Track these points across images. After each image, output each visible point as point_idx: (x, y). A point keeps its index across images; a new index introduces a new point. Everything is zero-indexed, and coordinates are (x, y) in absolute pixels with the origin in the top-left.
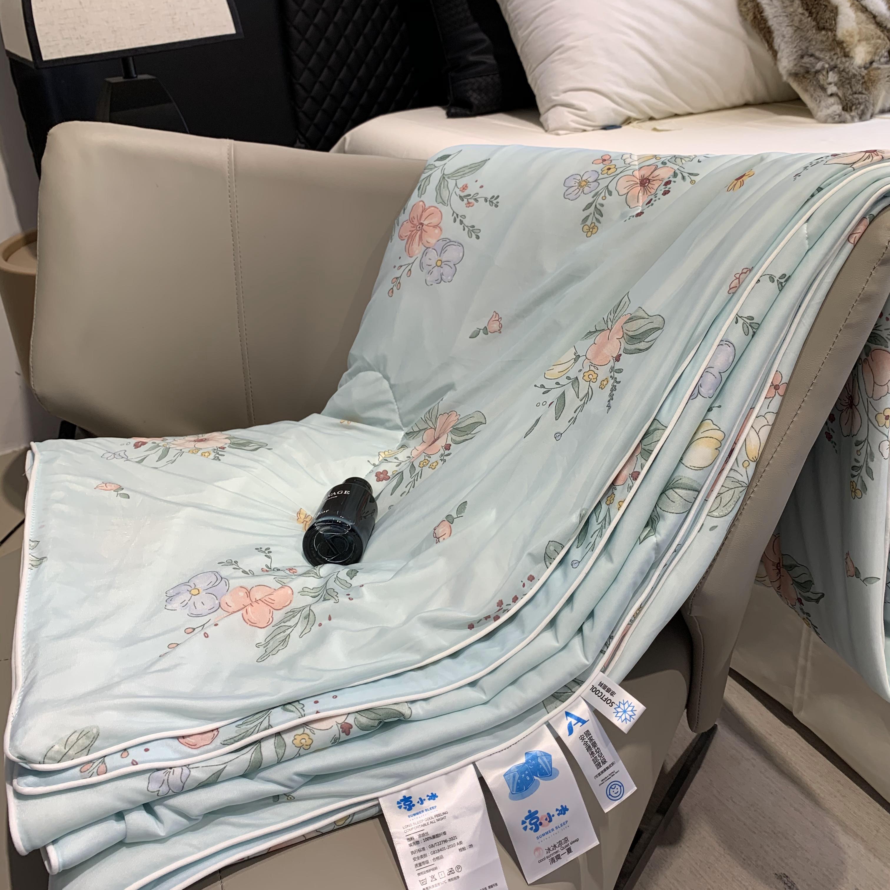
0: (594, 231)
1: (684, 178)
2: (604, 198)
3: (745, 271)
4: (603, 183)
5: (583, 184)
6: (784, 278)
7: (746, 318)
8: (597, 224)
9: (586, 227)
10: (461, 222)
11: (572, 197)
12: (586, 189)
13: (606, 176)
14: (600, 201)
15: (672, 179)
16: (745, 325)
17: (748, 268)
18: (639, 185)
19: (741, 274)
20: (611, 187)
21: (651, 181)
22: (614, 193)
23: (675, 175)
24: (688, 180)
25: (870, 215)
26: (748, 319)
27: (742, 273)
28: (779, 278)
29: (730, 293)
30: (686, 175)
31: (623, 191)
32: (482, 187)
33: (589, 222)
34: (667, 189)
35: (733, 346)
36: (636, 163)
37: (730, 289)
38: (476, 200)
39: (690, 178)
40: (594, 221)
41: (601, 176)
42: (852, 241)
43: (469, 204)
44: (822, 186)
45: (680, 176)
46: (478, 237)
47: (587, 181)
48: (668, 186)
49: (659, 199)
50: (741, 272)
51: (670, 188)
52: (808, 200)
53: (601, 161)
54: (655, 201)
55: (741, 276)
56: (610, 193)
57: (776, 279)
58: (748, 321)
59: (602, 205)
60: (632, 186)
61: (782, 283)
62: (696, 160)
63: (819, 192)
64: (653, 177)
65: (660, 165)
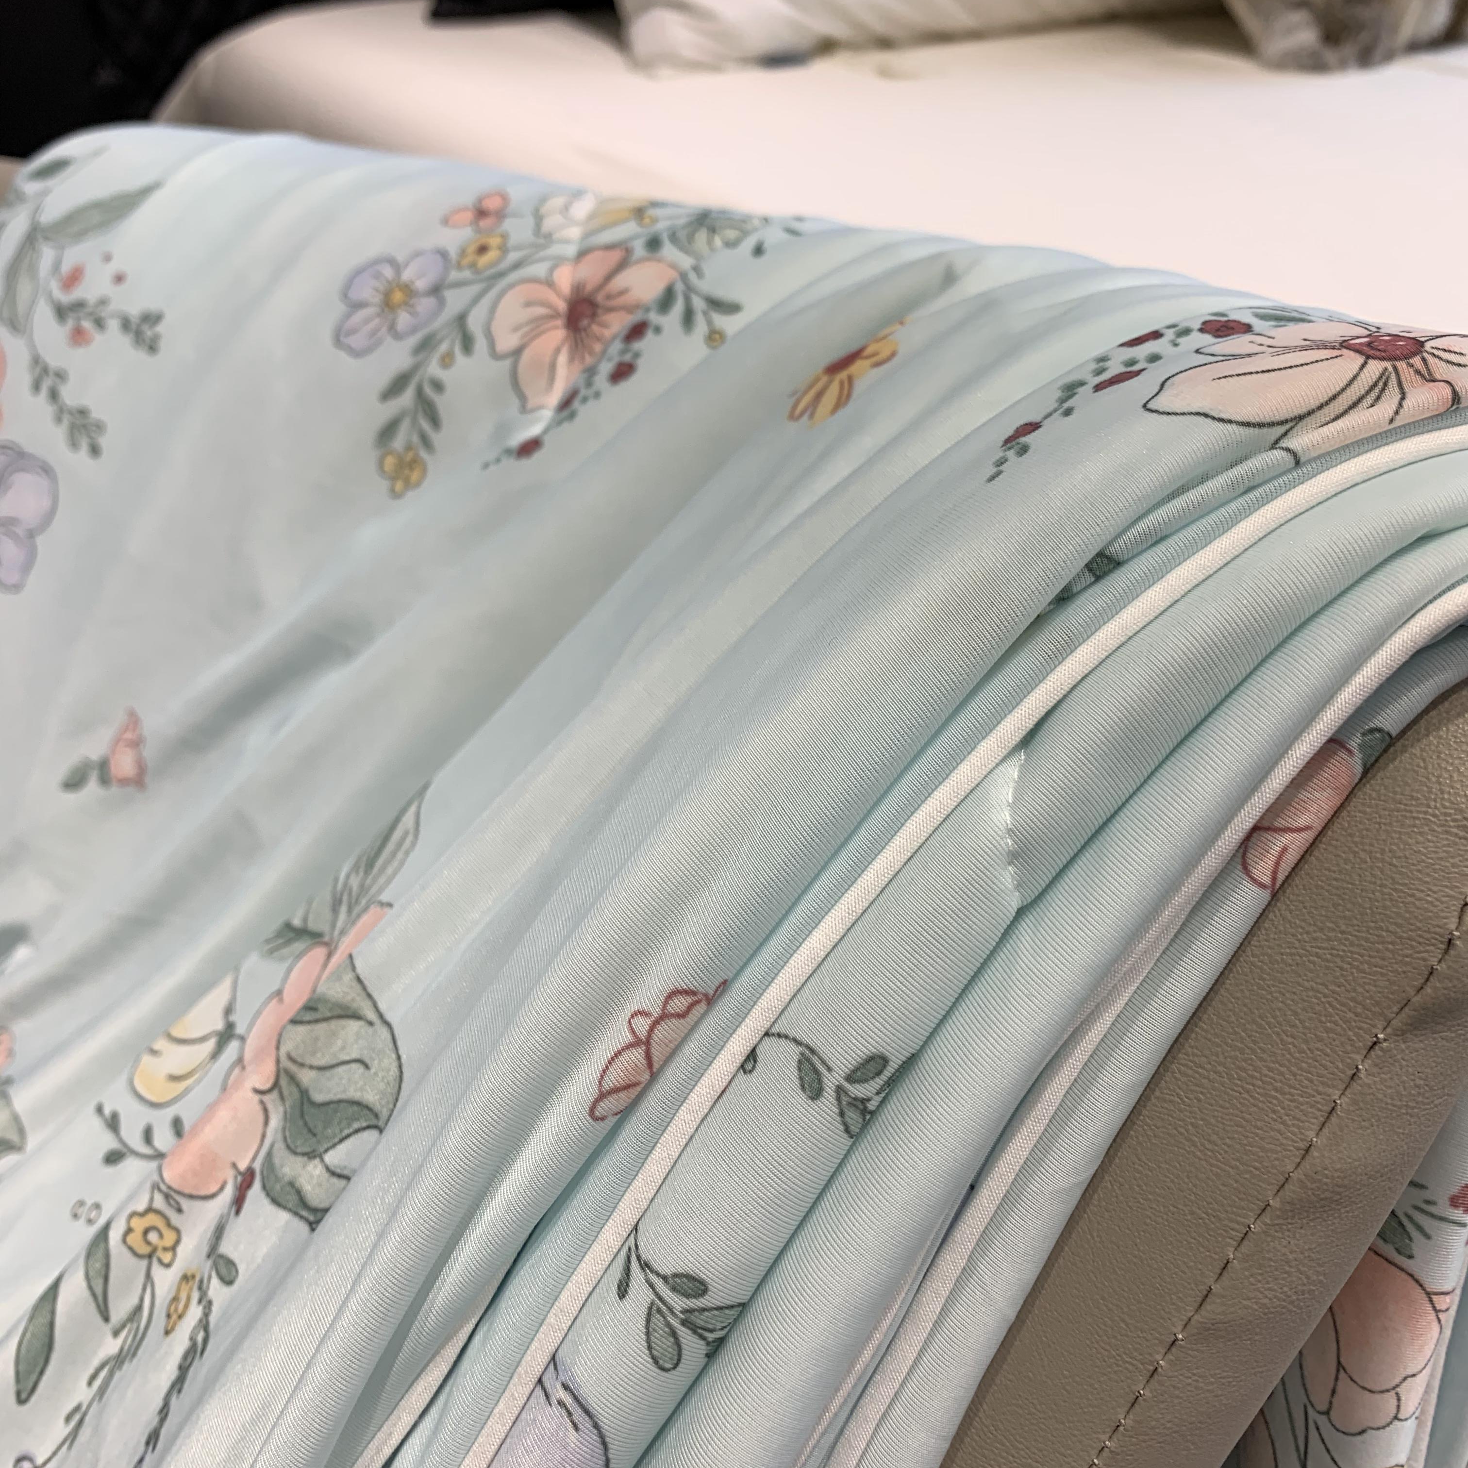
0: (415, 476)
1: (688, 318)
2: (447, 361)
3: (679, 1004)
4: (456, 301)
5: (398, 296)
6: (879, 1073)
7: (665, 1278)
8: (423, 454)
9: (390, 461)
10: (54, 395)
11: (357, 341)
12: (404, 319)
13: (467, 274)
14: (434, 369)
15: (654, 317)
16: (657, 1319)
17: (694, 993)
18: (559, 322)
19: (656, 1023)
20: (475, 323)
21: (600, 311)
22: (480, 345)
23: (666, 301)
24: (701, 328)
25: (1372, 731)
26: (674, 1289)
27: (664, 1016)
28: (849, 1079)
29: (603, 1119)
30: (698, 304)
31: (507, 342)
32: (119, 279)
33: (398, 443)
34: (627, 358)
35: (596, 1426)
36: (574, 233)
37: (602, 1096)
38: (99, 323)
39: (709, 322)
40: (415, 439)
41: (454, 275)
42: (1263, 869)
43: (78, 337)
44: (1116, 549)
45: (678, 307)
46: (95, 451)
47: (408, 290)
48: (637, 345)
49: (597, 395)
50: (656, 1012)
51: (637, 355)
52: (1039, 621)
53: (469, 215)
54: (585, 400)
55: (659, 1033)
56: (467, 344)
57: (830, 1082)
58: (678, 1302)
59: (438, 386)
60: (537, 321)
61: (865, 1101)
62: (749, 243)
63: (1098, 578)
64: (609, 297)
65: (639, 249)
